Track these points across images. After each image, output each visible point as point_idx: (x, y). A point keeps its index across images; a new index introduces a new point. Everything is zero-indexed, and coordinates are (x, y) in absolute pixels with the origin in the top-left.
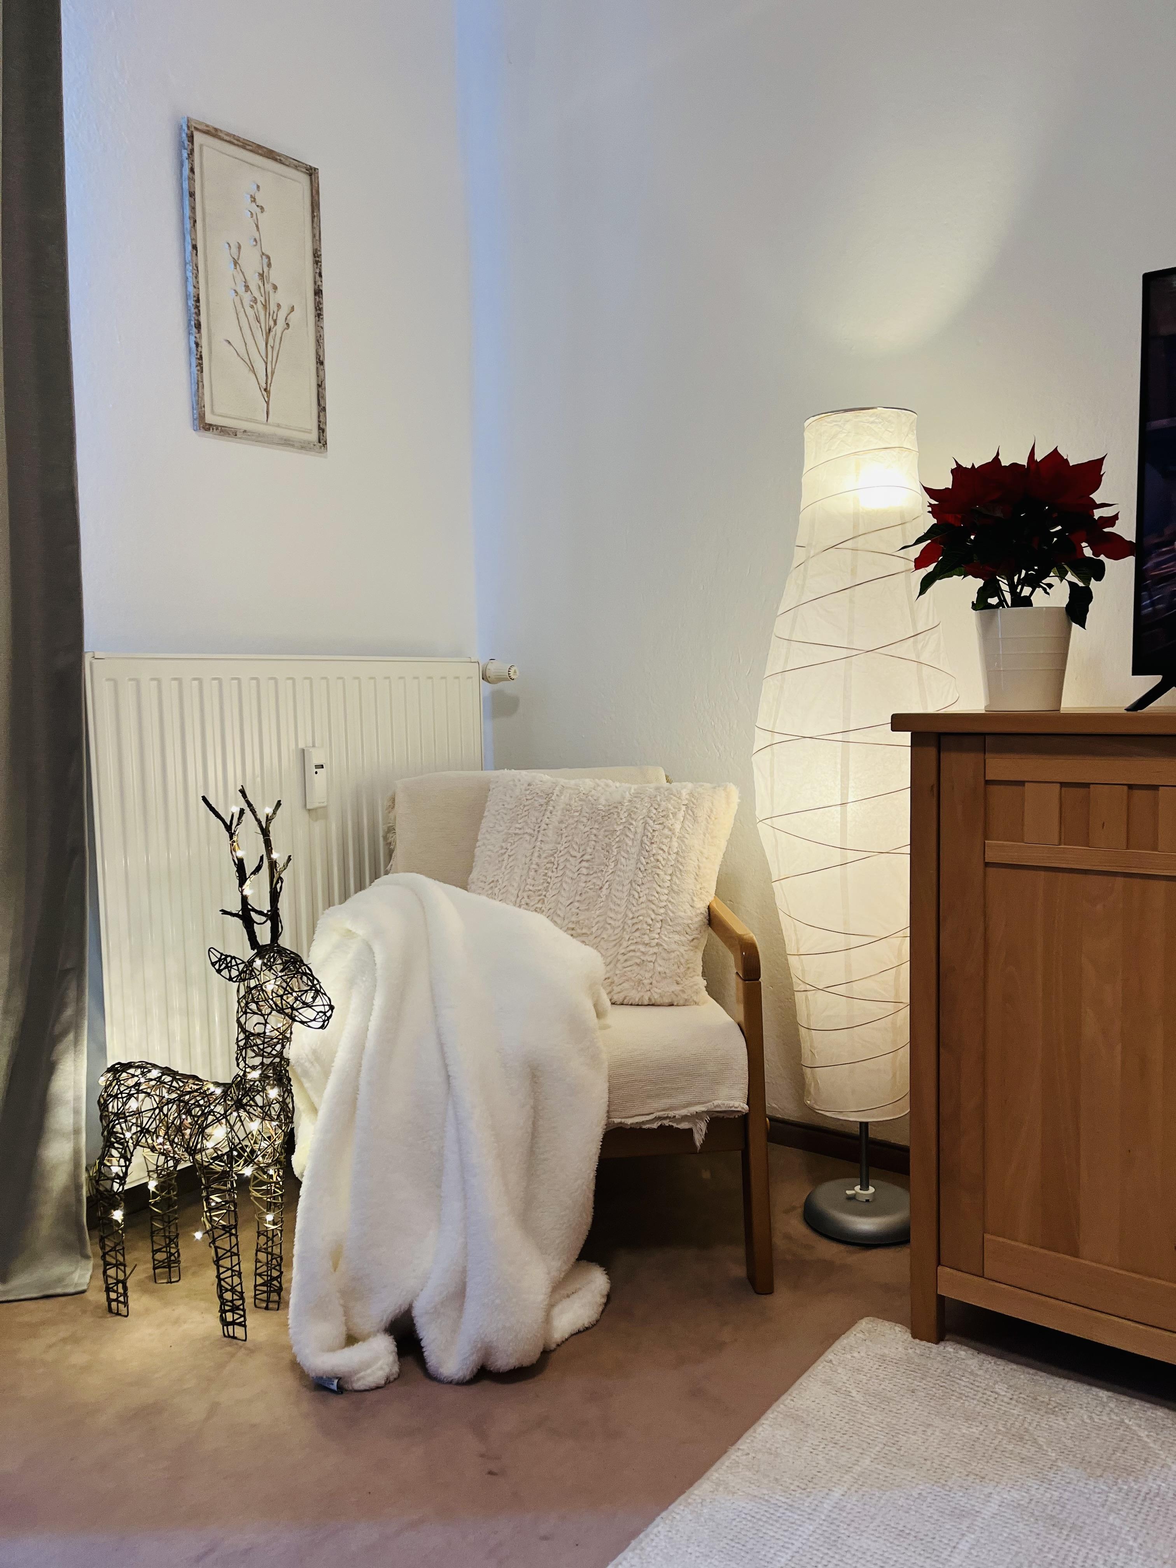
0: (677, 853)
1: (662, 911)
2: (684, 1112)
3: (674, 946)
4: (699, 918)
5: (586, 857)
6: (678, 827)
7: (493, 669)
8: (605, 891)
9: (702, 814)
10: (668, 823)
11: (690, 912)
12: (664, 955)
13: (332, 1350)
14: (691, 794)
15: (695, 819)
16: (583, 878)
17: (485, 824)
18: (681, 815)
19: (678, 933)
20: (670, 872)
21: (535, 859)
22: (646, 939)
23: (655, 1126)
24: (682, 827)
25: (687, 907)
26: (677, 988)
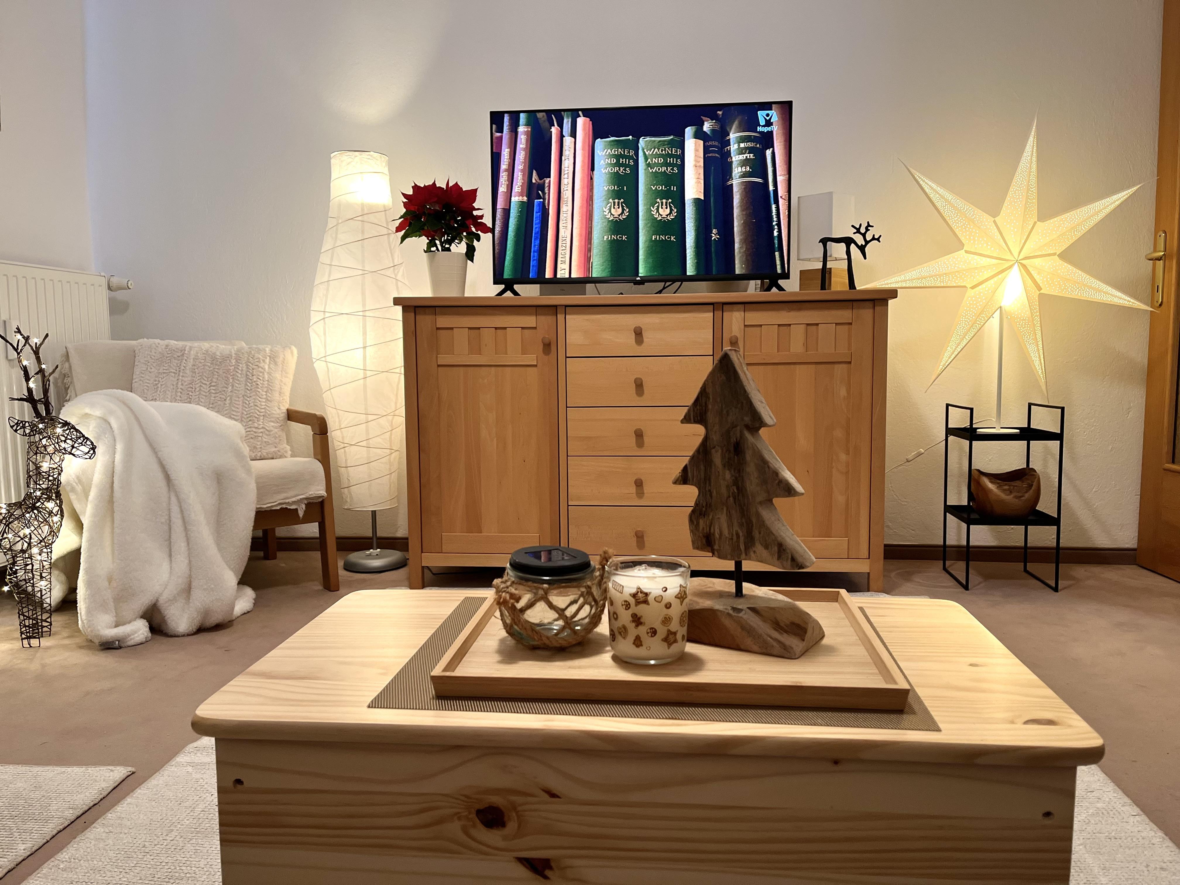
0: (268, 381)
1: (263, 410)
2: (294, 499)
3: (272, 428)
4: (283, 415)
5: (213, 384)
6: (266, 367)
7: (115, 281)
8: (228, 402)
9: (280, 360)
10: (262, 365)
11: (278, 411)
12: (267, 433)
13: (111, 628)
14: (271, 350)
15: (276, 363)
16: (213, 395)
18: (267, 360)
19: (273, 422)
20: (265, 390)
22: (256, 425)
23: (278, 508)
24: (269, 367)
25: (276, 408)
26: (276, 449)
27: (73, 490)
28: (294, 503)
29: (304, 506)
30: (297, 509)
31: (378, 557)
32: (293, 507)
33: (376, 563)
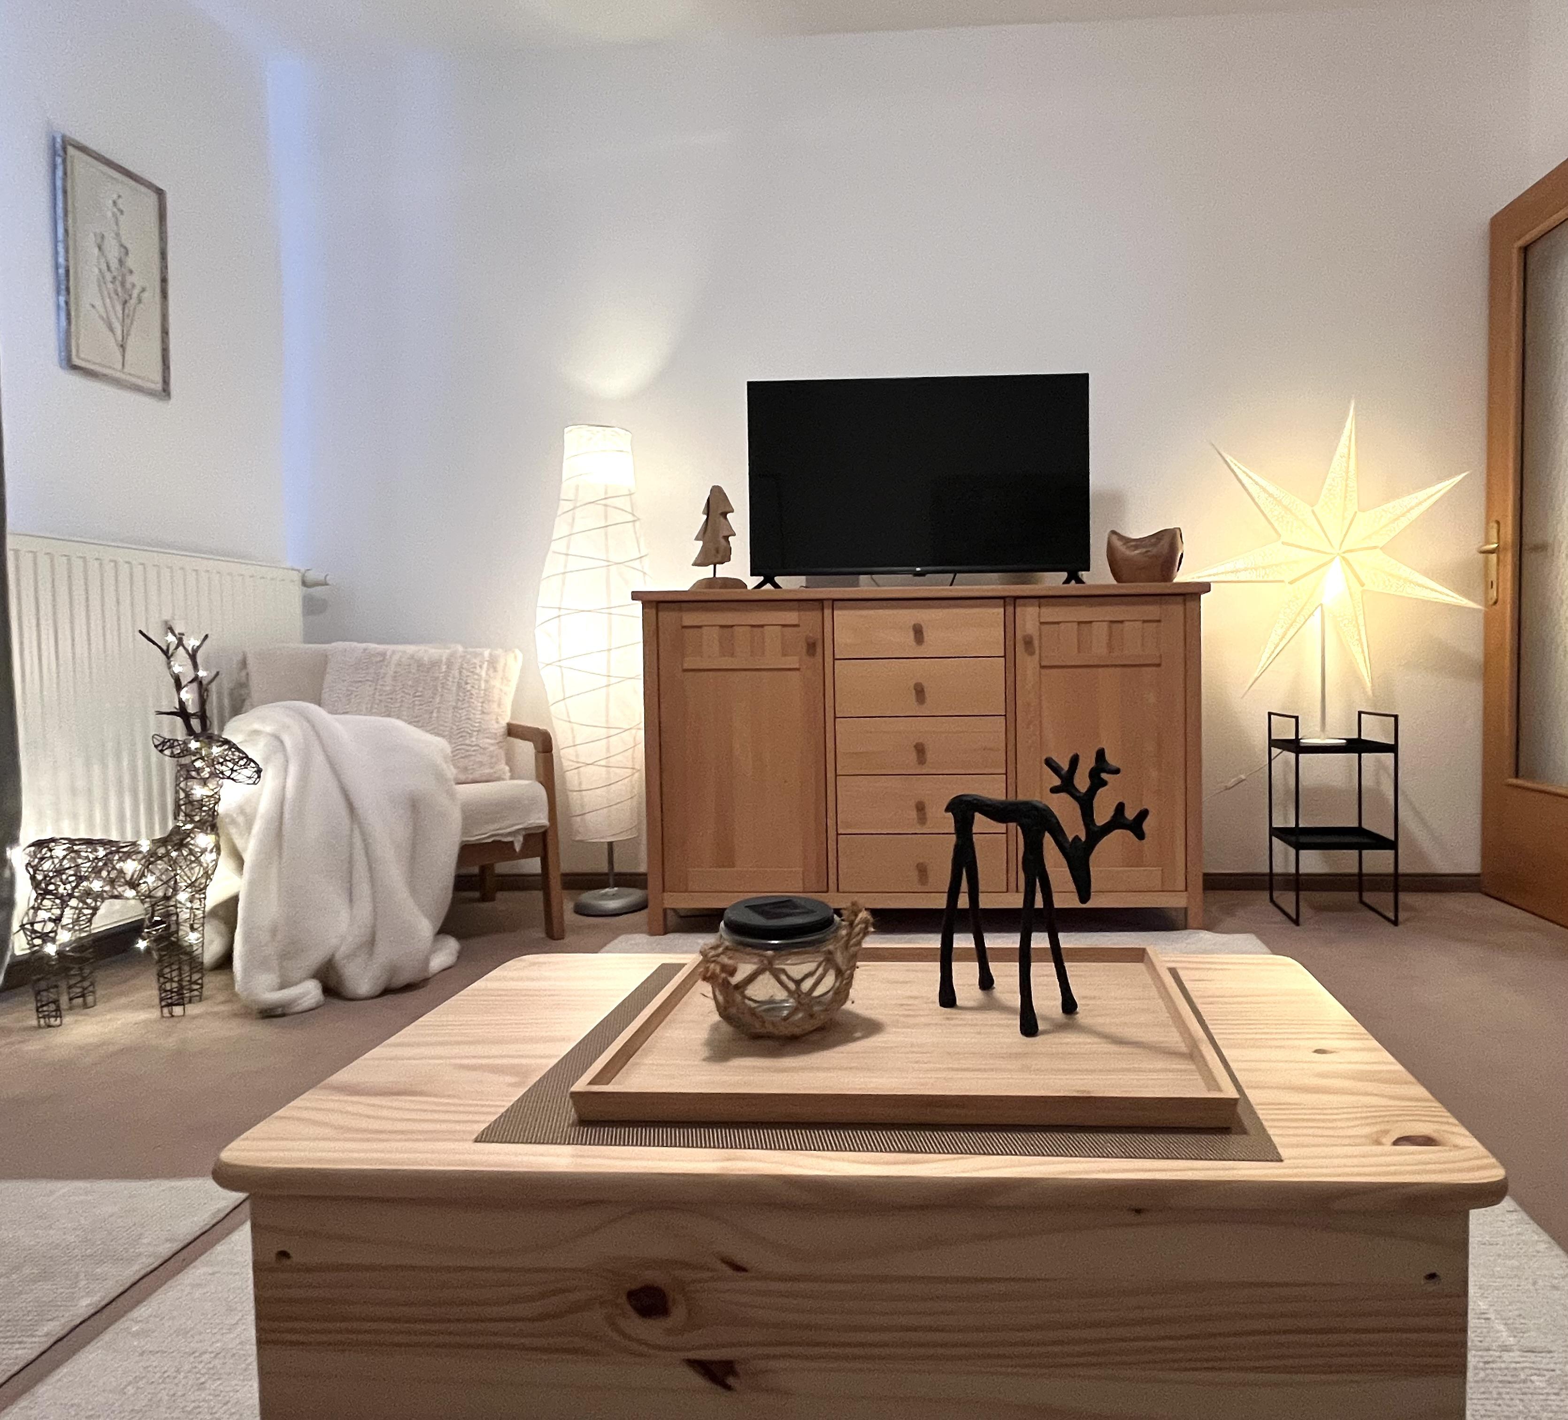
0: (485, 690)
1: (477, 725)
2: (509, 830)
3: (487, 746)
4: (503, 730)
5: (417, 694)
6: (483, 674)
7: (312, 576)
8: (435, 715)
9: (500, 667)
10: (478, 670)
11: (496, 726)
12: (482, 751)
13: (274, 990)
14: (491, 655)
15: (495, 670)
16: (417, 708)
17: (329, 678)
18: (485, 665)
19: (487, 738)
20: (481, 700)
21: (377, 697)
22: (467, 742)
23: (490, 840)
24: (487, 674)
25: (493, 722)
26: (492, 771)
27: (233, 822)
28: (510, 834)
29: (521, 839)
30: (512, 843)
31: (614, 897)
32: (509, 839)
33: (613, 905)
